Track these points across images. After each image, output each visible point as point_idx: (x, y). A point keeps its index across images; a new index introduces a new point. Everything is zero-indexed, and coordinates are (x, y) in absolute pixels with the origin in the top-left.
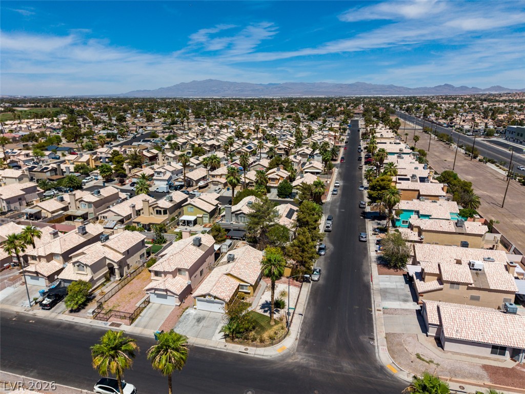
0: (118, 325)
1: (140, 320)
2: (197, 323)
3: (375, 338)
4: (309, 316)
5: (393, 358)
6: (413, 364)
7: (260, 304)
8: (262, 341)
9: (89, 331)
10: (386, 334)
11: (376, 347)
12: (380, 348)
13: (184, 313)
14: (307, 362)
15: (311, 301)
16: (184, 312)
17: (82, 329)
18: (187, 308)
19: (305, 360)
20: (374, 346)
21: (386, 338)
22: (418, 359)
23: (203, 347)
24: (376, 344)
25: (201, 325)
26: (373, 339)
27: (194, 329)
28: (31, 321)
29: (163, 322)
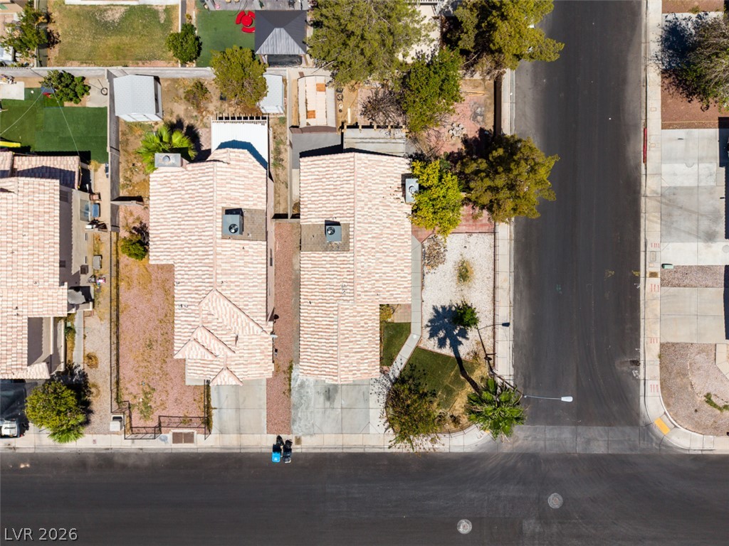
0: (189, 438)
1: (220, 418)
2: (328, 404)
3: (642, 362)
4: (523, 326)
5: (668, 405)
6: (697, 415)
7: (426, 322)
8: (455, 420)
9: (146, 462)
10: (662, 345)
11: (642, 382)
12: (649, 383)
13: (292, 383)
14: (534, 442)
15: (521, 275)
16: (290, 380)
17: (131, 461)
18: (291, 367)
19: (530, 438)
20: (638, 381)
21: (660, 357)
22: (707, 405)
23: (361, 451)
24: (642, 376)
25: (337, 404)
26: (636, 363)
27: (329, 417)
28: (22, 466)
29: (264, 413)
